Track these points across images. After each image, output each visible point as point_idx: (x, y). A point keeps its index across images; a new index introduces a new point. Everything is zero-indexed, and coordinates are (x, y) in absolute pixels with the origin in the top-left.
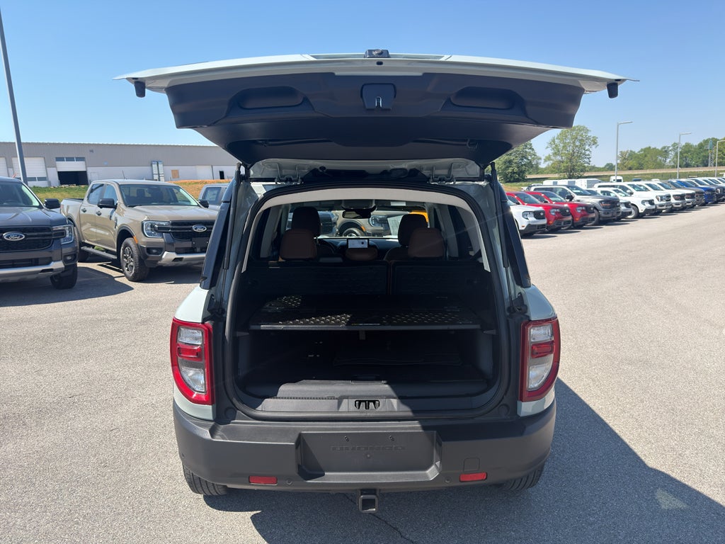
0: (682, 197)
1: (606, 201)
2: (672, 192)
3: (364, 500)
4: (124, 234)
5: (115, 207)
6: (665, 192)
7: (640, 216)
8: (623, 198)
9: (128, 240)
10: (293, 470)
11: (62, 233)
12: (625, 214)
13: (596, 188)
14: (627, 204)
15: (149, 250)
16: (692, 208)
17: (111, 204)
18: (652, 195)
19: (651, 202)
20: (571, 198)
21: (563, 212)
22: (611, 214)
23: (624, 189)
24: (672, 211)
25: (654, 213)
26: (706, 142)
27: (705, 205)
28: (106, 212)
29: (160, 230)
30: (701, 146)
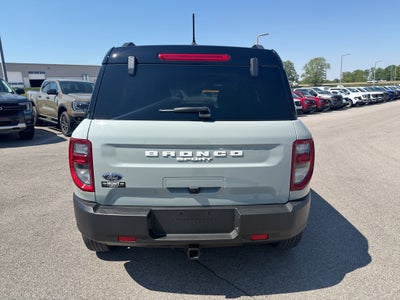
0: (376, 96)
1: (335, 97)
2: (371, 93)
3: (191, 251)
4: (62, 109)
5: (57, 94)
6: (367, 93)
7: (353, 106)
8: (344, 96)
9: (64, 113)
10: (146, 233)
11: (25, 107)
12: (345, 105)
13: (329, 90)
14: (346, 99)
15: (76, 118)
16: (382, 102)
17: (54, 92)
18: (360, 94)
19: (360, 98)
20: (316, 95)
21: (311, 102)
22: (338, 104)
23: (345, 91)
24: (371, 103)
25: (361, 104)
26: (390, 67)
27: (388, 100)
28: (52, 96)
29: (83, 107)
30: (387, 69)
